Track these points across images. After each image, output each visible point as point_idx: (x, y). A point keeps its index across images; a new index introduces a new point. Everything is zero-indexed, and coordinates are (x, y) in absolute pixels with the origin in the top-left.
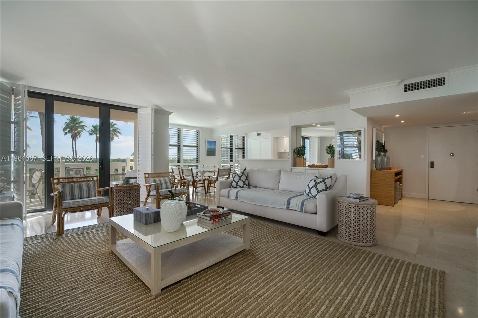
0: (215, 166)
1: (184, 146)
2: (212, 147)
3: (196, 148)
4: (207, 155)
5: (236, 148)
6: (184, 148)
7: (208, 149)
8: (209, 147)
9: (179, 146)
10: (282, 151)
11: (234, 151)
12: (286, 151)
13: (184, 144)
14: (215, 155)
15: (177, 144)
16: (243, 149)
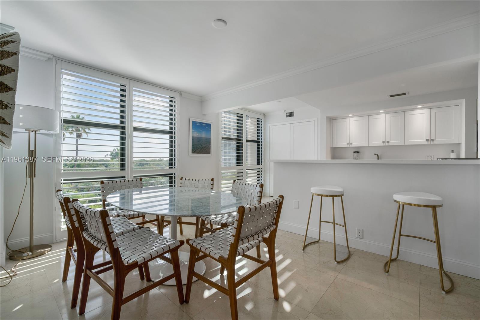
0: (212, 180)
1: (136, 129)
2: (203, 135)
3: (167, 136)
4: (193, 153)
5: (248, 141)
6: (136, 134)
7: (193, 138)
8: (196, 135)
9: (122, 127)
10: (343, 144)
11: (244, 145)
12: (351, 144)
13: (136, 125)
14: (209, 153)
15: (118, 122)
16: (258, 142)
